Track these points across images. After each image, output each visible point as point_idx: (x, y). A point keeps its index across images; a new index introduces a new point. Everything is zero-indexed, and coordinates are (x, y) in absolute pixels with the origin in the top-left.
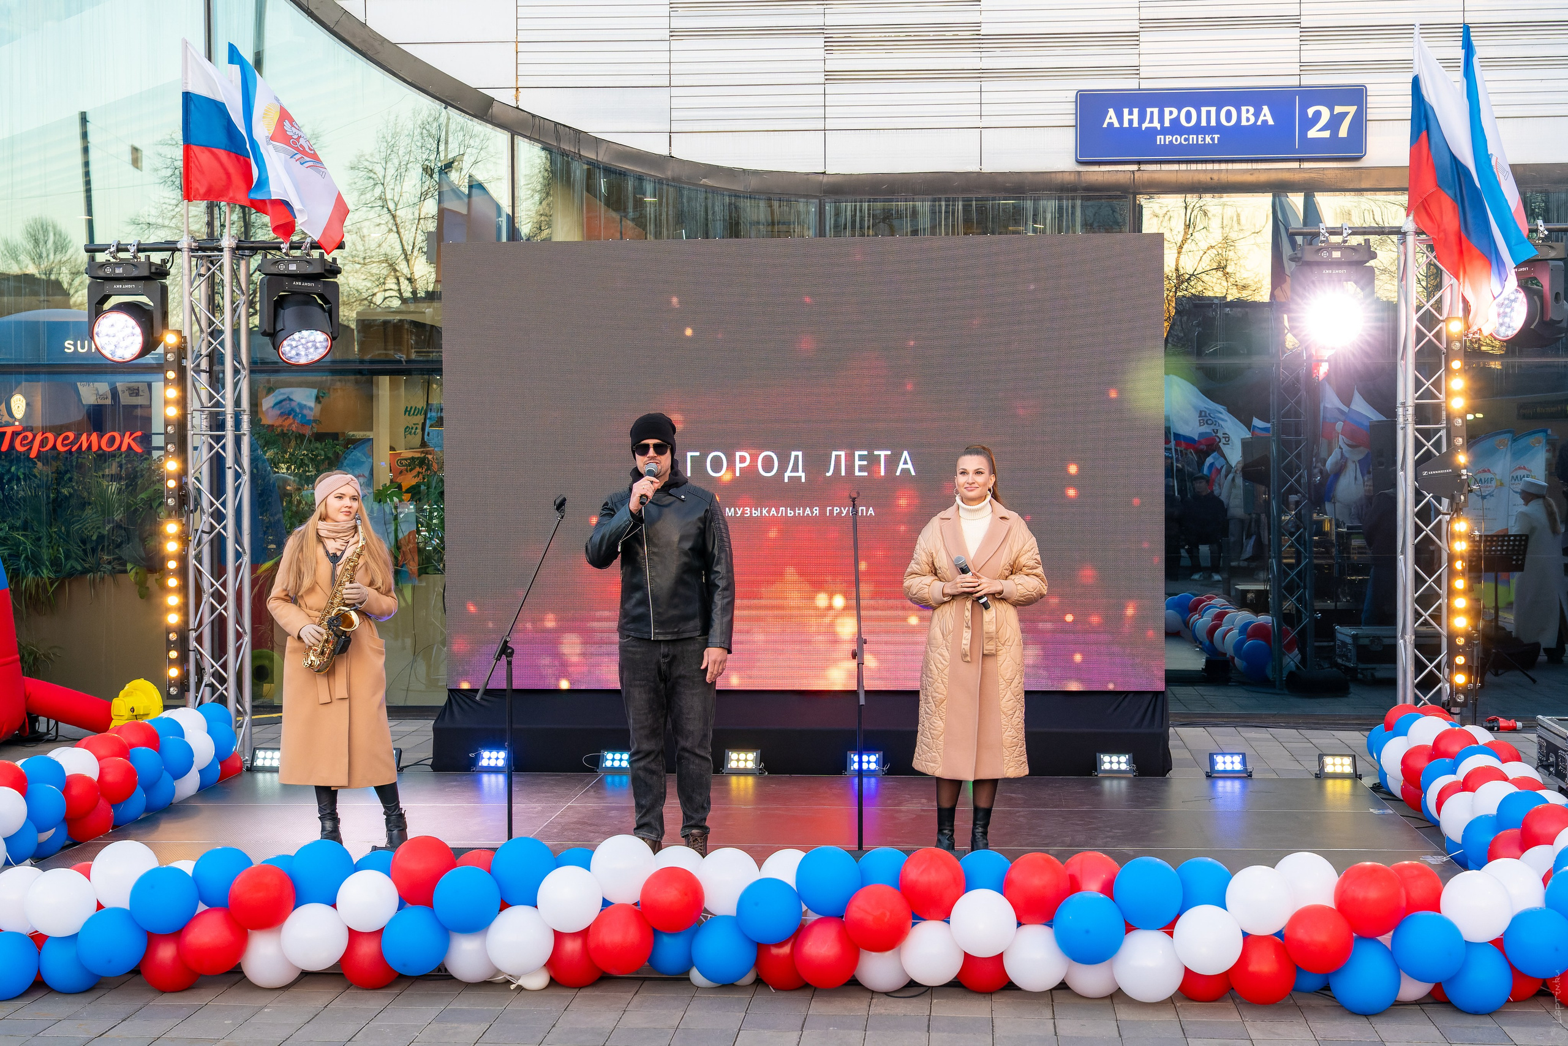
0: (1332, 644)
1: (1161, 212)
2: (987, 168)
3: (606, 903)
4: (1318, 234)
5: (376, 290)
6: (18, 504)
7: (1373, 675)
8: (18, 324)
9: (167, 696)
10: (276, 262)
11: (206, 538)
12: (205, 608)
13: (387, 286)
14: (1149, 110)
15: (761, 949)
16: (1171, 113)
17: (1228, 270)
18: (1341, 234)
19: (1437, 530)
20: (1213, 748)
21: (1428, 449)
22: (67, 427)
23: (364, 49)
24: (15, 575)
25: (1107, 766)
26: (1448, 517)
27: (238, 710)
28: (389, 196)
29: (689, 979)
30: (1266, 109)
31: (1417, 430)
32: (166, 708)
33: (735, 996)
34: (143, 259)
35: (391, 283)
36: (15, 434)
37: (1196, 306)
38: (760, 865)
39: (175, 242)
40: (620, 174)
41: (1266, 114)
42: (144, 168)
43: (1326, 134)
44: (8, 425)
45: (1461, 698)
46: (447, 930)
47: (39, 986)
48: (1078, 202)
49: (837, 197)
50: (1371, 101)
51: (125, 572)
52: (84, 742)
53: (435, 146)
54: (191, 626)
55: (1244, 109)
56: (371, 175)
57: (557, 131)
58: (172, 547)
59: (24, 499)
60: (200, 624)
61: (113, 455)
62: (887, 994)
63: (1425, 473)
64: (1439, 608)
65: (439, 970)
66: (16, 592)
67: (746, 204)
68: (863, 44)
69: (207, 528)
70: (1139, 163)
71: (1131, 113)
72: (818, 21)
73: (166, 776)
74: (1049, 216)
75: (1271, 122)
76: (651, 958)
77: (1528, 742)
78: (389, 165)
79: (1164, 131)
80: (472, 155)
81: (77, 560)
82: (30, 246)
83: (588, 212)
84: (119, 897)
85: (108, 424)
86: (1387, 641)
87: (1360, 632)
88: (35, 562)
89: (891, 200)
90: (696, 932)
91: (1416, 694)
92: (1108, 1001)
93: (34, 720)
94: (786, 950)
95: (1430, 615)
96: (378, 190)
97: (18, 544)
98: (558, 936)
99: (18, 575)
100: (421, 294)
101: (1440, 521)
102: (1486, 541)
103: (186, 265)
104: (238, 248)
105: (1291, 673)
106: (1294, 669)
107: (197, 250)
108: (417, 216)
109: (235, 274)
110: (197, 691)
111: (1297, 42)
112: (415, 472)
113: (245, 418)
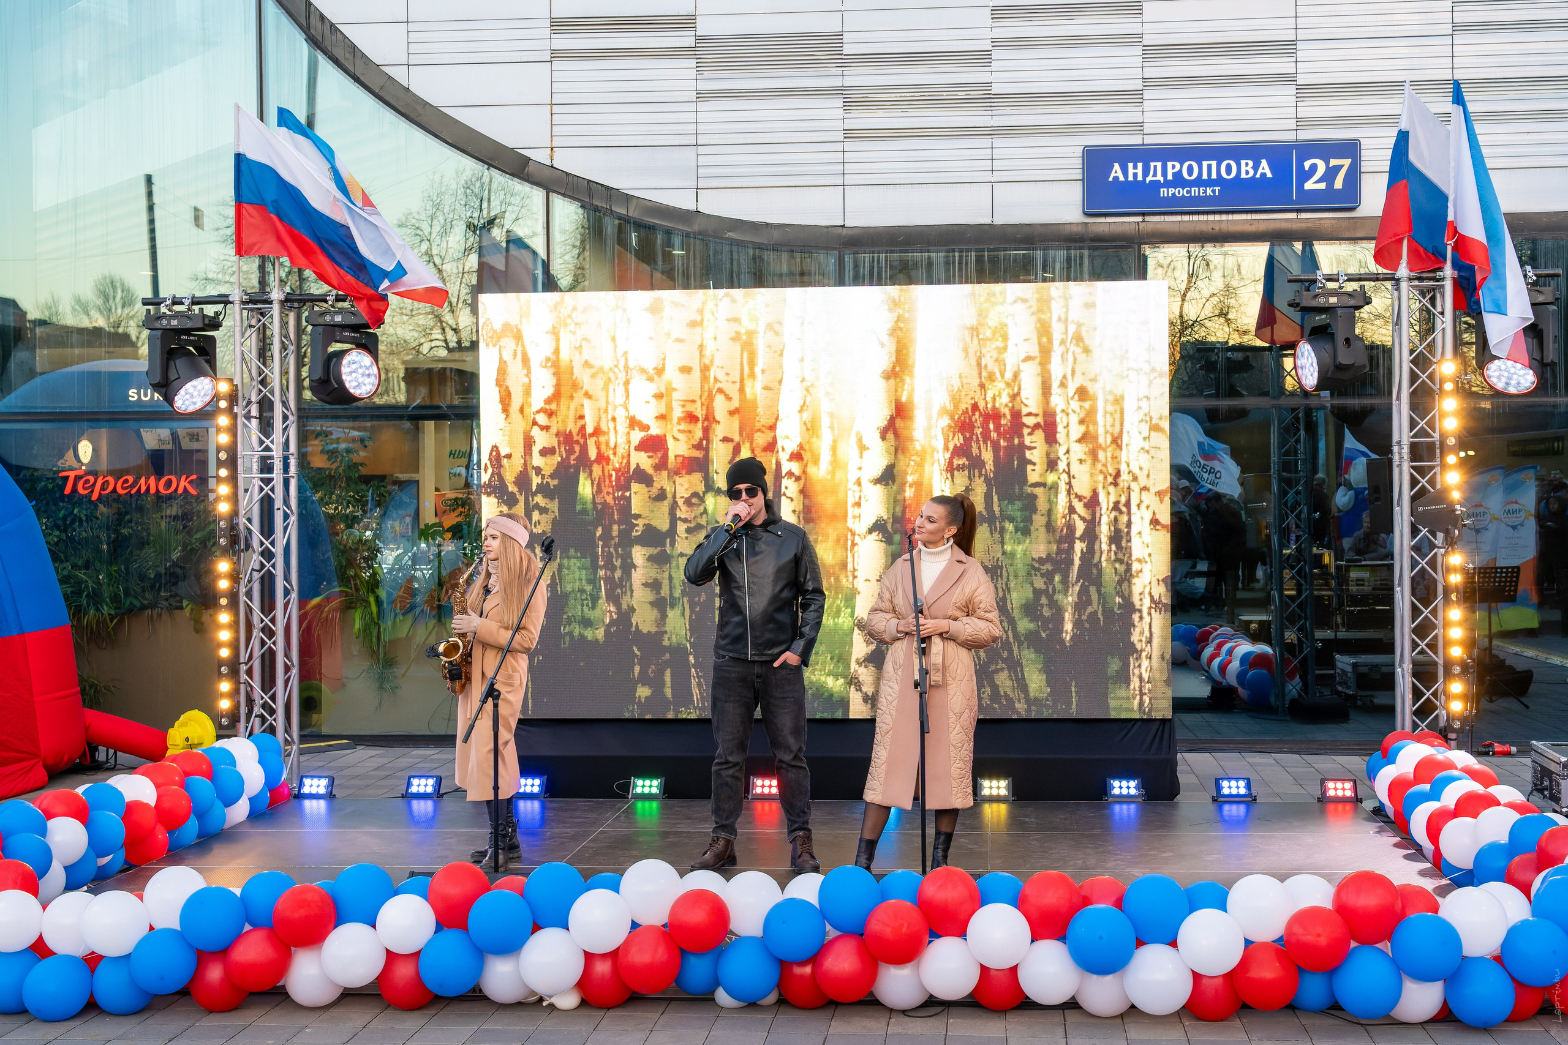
0: (1332, 672)
1: (1165, 263)
2: (999, 220)
3: (634, 925)
4: (1314, 281)
5: (422, 340)
6: (79, 544)
7: (1372, 701)
8: (82, 374)
9: (219, 726)
10: (323, 314)
11: (256, 576)
12: (255, 643)
13: (434, 337)
14: (1152, 164)
15: (784, 966)
16: (1174, 167)
17: (1230, 316)
18: (1337, 280)
19: (1433, 563)
20: (1220, 773)
21: (1423, 486)
22: (127, 472)
23: (407, 112)
24: (77, 612)
25: (1116, 791)
26: (1443, 551)
27: (286, 739)
28: (435, 252)
29: (713, 1000)
30: (1264, 163)
31: (1413, 467)
32: (219, 737)
33: (758, 1016)
34: (197, 312)
35: (437, 334)
36: (77, 478)
37: (1199, 350)
38: (783, 889)
39: (227, 296)
40: (649, 228)
41: (1265, 168)
42: (206, 227)
43: (1322, 186)
44: (71, 469)
45: (1457, 725)
46: (482, 952)
47: (91, 1007)
48: (1086, 252)
49: (855, 249)
50: (1365, 154)
51: (181, 608)
52: (141, 769)
53: (478, 204)
54: (242, 660)
55: (1243, 162)
56: (418, 232)
57: (589, 189)
58: (224, 584)
59: (86, 539)
60: (251, 657)
61: (170, 498)
62: (904, 1012)
63: (1420, 509)
64: (1436, 637)
65: (474, 990)
66: (78, 628)
67: (769, 256)
68: (881, 104)
69: (257, 567)
70: (1143, 214)
71: (1135, 167)
72: (837, 82)
73: (219, 804)
74: (1058, 266)
75: (1269, 175)
76: (678, 978)
77: (1524, 766)
78: (435, 222)
79: (1167, 184)
80: (513, 212)
81: (136, 598)
82: (100, 302)
83: (619, 265)
84: (169, 918)
85: (166, 469)
86: (1384, 669)
87: (1358, 660)
88: (96, 598)
89: (906, 252)
90: (721, 953)
91: (1414, 721)
92: (1119, 1021)
93: (94, 750)
94: (808, 970)
95: (1427, 645)
96: (424, 246)
97: (80, 582)
98: (589, 957)
99: (80, 611)
100: (466, 344)
101: (1436, 554)
102: (1479, 573)
103: (238, 317)
104: (287, 300)
105: (1293, 701)
106: (1296, 696)
107: (248, 303)
108: (461, 269)
109: (284, 324)
110: (248, 721)
111: (1294, 99)
112: (457, 512)
113: (293, 462)
